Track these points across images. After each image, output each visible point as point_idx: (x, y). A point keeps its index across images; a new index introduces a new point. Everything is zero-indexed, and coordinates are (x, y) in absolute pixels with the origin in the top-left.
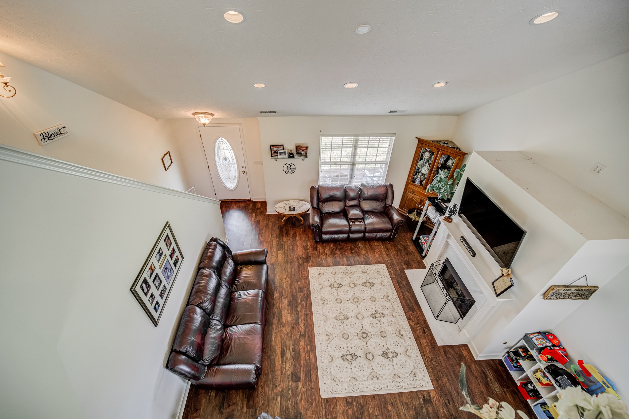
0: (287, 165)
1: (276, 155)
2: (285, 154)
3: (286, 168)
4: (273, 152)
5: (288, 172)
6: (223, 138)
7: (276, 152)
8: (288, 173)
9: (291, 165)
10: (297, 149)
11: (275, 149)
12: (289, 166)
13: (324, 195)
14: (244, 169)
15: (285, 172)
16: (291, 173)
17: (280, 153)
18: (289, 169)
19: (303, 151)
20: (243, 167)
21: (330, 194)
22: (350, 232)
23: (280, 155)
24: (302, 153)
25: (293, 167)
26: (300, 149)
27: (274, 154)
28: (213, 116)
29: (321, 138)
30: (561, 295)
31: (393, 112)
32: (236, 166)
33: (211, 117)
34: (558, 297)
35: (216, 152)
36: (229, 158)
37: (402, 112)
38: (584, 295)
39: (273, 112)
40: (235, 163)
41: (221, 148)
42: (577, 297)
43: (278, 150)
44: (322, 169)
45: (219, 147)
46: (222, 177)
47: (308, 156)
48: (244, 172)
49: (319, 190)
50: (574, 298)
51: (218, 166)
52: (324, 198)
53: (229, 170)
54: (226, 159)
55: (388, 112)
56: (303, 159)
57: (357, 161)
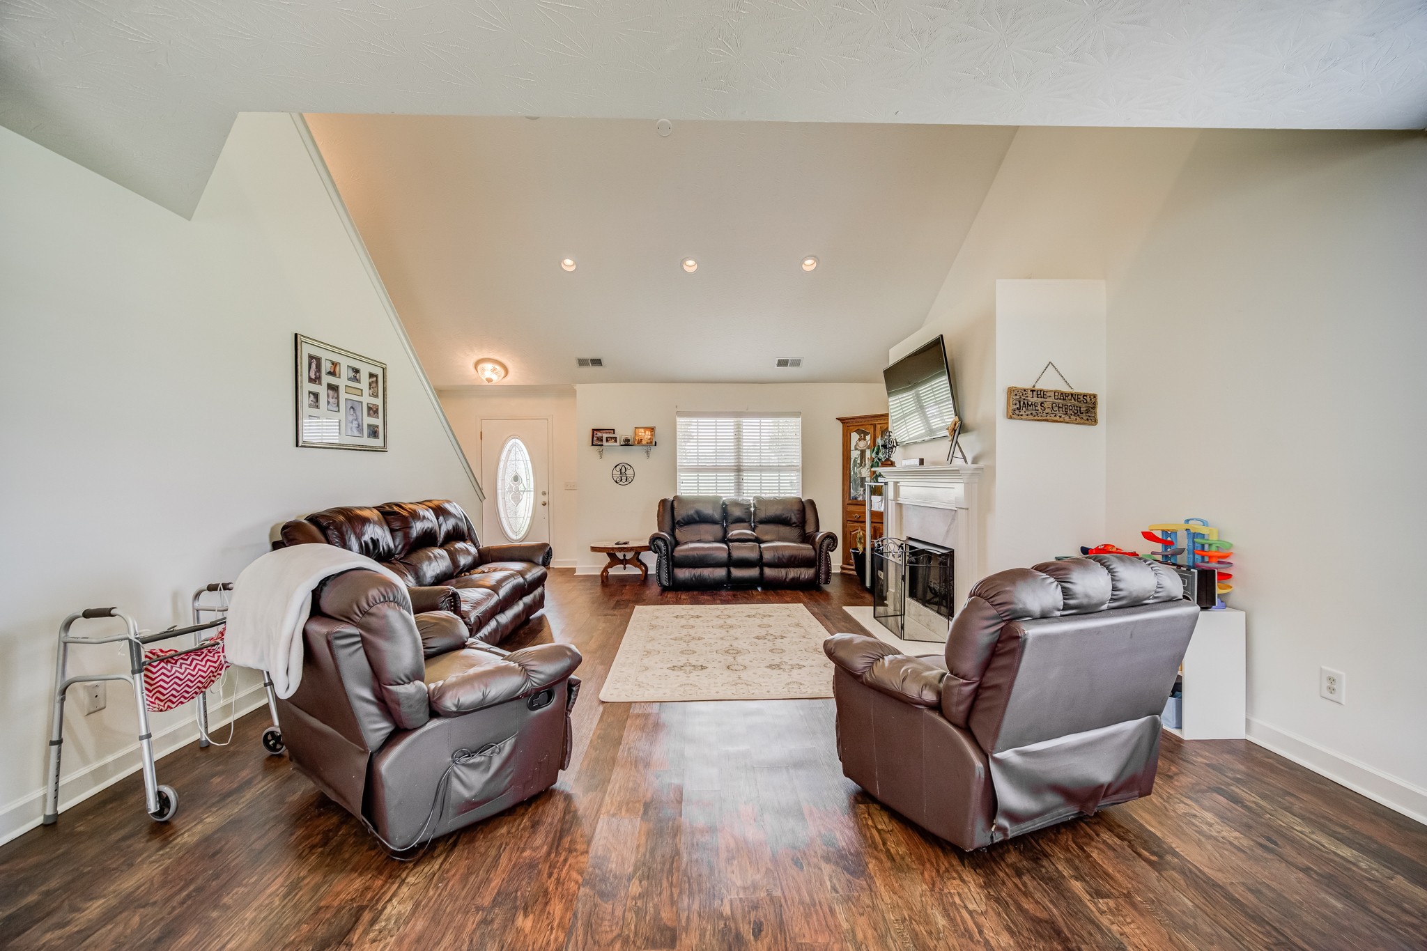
1: (600, 443)
2: (616, 441)
3: (617, 473)
4: (595, 439)
5: (621, 480)
6: (517, 441)
7: (601, 439)
8: (621, 483)
9: (627, 466)
10: (638, 433)
11: (599, 435)
12: (623, 470)
13: (680, 513)
14: (545, 499)
15: (616, 482)
16: (627, 483)
17: (607, 438)
18: (623, 475)
19: (647, 435)
20: (544, 494)
21: (689, 513)
22: (731, 563)
23: (607, 441)
24: (645, 438)
25: (629, 472)
27: (595, 442)
28: (507, 371)
29: (678, 419)
30: (1037, 408)
31: (783, 363)
32: (532, 493)
33: (503, 373)
34: (1034, 412)
35: (502, 464)
36: (523, 475)
37: (797, 363)
38: (1082, 413)
39: (597, 362)
40: (532, 486)
41: (512, 456)
42: (1072, 417)
43: (605, 436)
44: (682, 476)
45: (508, 456)
46: (502, 515)
47: (654, 443)
48: (544, 504)
49: (676, 504)
50: (1067, 418)
51: (499, 492)
52: (683, 519)
53: (517, 500)
54: (516, 479)
55: (776, 366)
56: (648, 453)
57: (746, 462)
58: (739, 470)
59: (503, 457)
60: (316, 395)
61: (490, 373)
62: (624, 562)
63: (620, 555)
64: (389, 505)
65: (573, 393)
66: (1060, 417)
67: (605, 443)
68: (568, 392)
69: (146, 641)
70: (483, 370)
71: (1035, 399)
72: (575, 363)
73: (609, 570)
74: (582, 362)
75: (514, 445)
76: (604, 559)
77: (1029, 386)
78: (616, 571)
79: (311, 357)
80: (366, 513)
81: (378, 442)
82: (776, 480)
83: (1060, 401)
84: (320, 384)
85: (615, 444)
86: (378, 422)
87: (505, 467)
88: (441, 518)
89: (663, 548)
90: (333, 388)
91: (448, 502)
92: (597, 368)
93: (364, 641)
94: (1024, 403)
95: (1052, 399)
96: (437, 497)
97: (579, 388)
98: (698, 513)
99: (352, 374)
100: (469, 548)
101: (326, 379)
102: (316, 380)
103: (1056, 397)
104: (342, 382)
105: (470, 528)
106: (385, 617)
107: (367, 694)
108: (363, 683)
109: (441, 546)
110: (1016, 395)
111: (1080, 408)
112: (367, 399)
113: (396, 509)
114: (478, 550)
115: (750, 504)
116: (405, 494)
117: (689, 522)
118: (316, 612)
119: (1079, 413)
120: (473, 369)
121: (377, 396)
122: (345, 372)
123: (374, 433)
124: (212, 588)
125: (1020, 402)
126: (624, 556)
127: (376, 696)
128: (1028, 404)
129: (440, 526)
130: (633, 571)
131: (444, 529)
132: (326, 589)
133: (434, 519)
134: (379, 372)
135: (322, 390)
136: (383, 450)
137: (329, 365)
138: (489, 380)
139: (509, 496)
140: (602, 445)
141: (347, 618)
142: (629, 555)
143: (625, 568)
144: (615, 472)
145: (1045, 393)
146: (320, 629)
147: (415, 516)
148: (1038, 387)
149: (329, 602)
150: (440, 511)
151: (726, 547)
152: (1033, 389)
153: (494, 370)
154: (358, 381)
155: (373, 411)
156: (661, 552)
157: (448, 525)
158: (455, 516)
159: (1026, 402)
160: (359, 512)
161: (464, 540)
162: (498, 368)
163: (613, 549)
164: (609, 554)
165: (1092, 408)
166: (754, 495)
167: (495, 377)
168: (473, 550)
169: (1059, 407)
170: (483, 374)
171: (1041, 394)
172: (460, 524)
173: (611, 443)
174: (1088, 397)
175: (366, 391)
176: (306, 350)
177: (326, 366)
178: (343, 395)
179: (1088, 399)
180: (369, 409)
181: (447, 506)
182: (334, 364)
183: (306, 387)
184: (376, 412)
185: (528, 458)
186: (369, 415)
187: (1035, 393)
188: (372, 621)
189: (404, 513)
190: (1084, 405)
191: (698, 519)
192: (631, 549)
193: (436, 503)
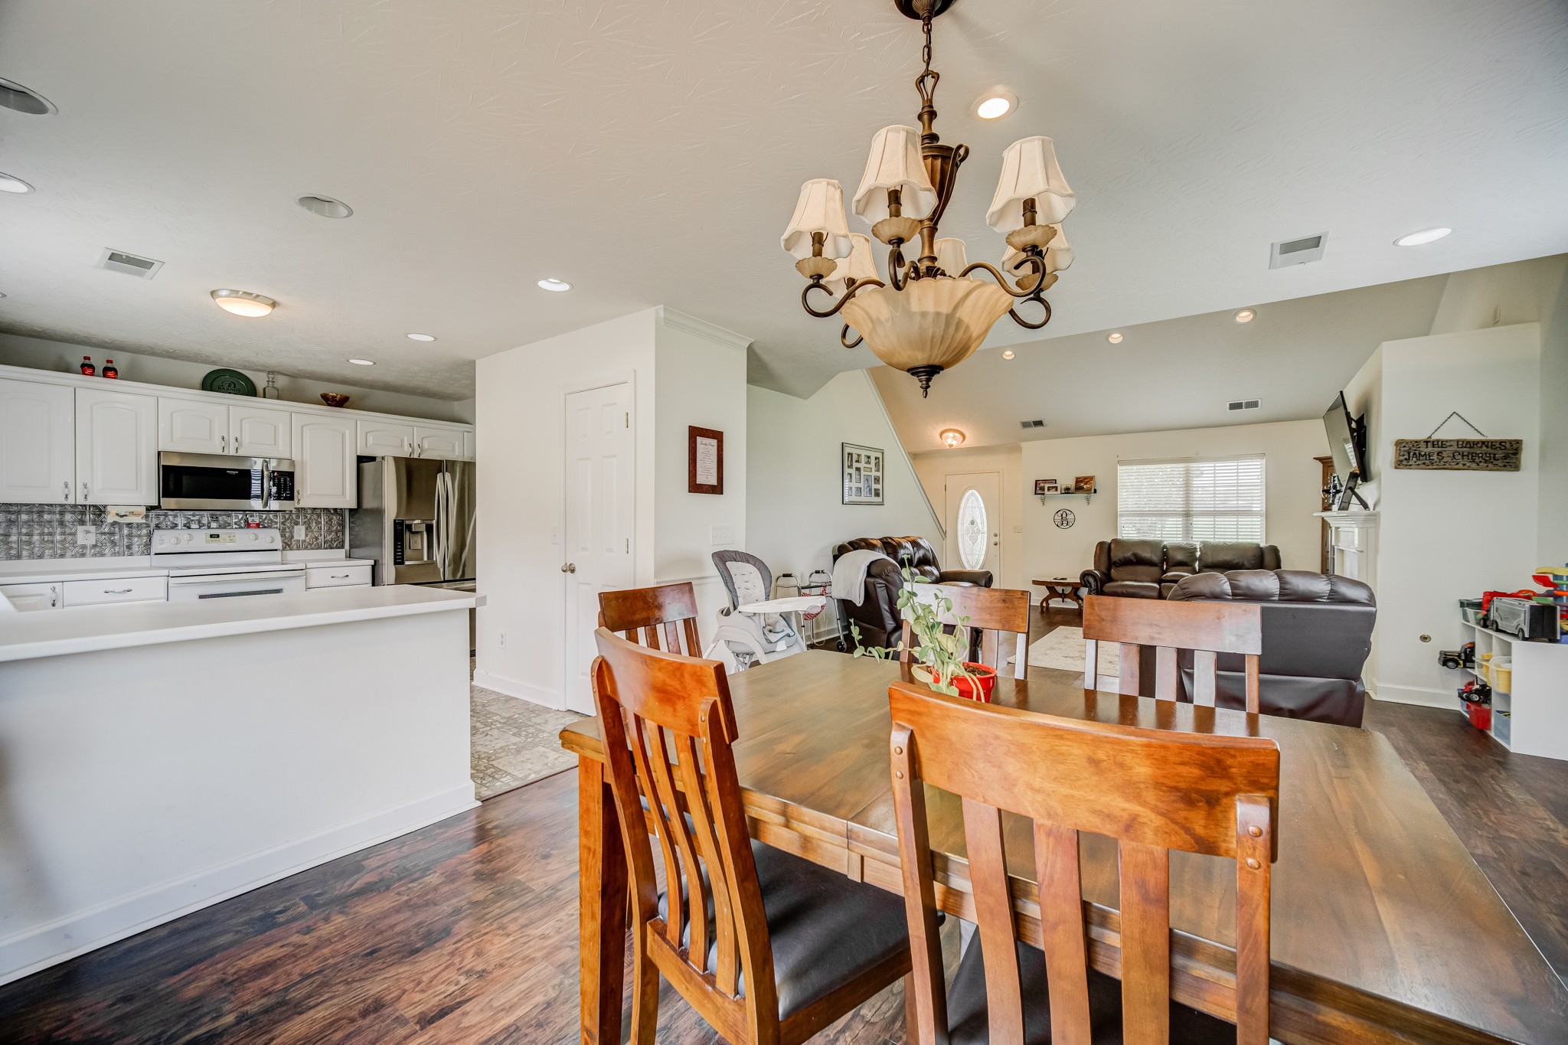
0: (1061, 512)
1: (1042, 492)
2: (1057, 490)
3: (1058, 517)
4: (1038, 488)
5: (1063, 524)
6: (974, 491)
7: (1042, 489)
8: (1062, 527)
9: (1068, 512)
10: (1077, 482)
11: (1042, 485)
12: (1064, 515)
13: (1117, 555)
14: (996, 539)
15: (1058, 526)
16: (1068, 526)
17: (1048, 487)
18: (1064, 520)
19: (1086, 484)
20: (996, 535)
21: (1126, 555)
23: (1049, 490)
24: (1085, 487)
25: (1070, 517)
26: (1082, 481)
27: (1039, 492)
28: (964, 437)
29: (1119, 468)
30: (1431, 458)
31: (1235, 406)
32: (986, 535)
33: (961, 438)
34: (1428, 462)
35: (961, 510)
36: (978, 521)
37: (1253, 404)
38: (1498, 460)
39: (1039, 423)
40: (986, 529)
41: (970, 505)
42: (1481, 464)
43: (1047, 486)
44: (1121, 521)
45: (967, 503)
46: (961, 552)
47: (1093, 491)
48: (996, 544)
49: (1113, 546)
50: (1474, 465)
51: (959, 533)
52: (1119, 560)
53: (974, 541)
54: (972, 523)
55: (1228, 410)
56: (1088, 500)
57: (1196, 507)
58: (1187, 515)
59: (962, 505)
60: (851, 475)
61: (951, 440)
62: (1063, 596)
63: (1059, 589)
64: (886, 538)
65: (1019, 449)
66: (1464, 465)
67: (1046, 492)
68: (1015, 449)
69: (803, 588)
70: (947, 438)
71: (1430, 449)
72: (1020, 426)
73: (1050, 602)
74: (1025, 425)
75: (972, 494)
76: (1044, 592)
77: (1424, 437)
78: (1055, 603)
79: (849, 454)
80: (874, 542)
81: (879, 499)
82: (1234, 525)
83: (1465, 449)
84: (852, 468)
85: (1056, 493)
86: (879, 486)
87: (964, 514)
88: (915, 548)
89: (1093, 584)
90: (858, 469)
91: (920, 538)
92: (1039, 428)
93: (886, 586)
94: (1415, 454)
95: (1455, 448)
96: (913, 535)
97: (1024, 445)
98: (1135, 555)
99: (866, 460)
100: (933, 570)
101: (855, 465)
102: (850, 467)
103: (1460, 446)
104: (862, 465)
105: (934, 557)
106: (893, 578)
107: (887, 608)
108: (886, 604)
109: (916, 567)
110: (1405, 447)
111: (1495, 454)
112: (874, 474)
113: (889, 540)
114: (940, 573)
115: (1196, 549)
116: (896, 533)
117: (1126, 563)
118: (869, 574)
119: (1492, 460)
120: (938, 437)
121: (879, 471)
122: (863, 459)
123: (877, 495)
124: (817, 572)
125: (1409, 453)
126: (1063, 590)
127: (890, 609)
128: (1420, 454)
129: (915, 554)
130: (1072, 605)
131: (917, 556)
132: (872, 566)
133: (911, 548)
134: (879, 455)
135: (853, 471)
136: (882, 504)
137: (856, 456)
138: (951, 446)
139: (967, 538)
140: (1044, 494)
141: (879, 576)
142: (1068, 590)
143: (1063, 601)
144: (1056, 517)
145: (1444, 443)
146: (871, 580)
147: (900, 545)
148: (1434, 437)
149: (874, 571)
150: (915, 544)
151: (1158, 586)
152: (1429, 440)
153: (954, 437)
154: (870, 463)
155: (877, 480)
156: (1091, 586)
157: (920, 554)
158: (924, 548)
159: (1417, 452)
160: (871, 541)
161: (930, 565)
162: (957, 435)
163: (1051, 583)
164: (1047, 587)
165: (1513, 454)
166: (1202, 540)
167: (954, 443)
168: (936, 572)
169: (1463, 456)
170: (946, 441)
171: (1441, 444)
172: (927, 553)
173: (1052, 492)
174: (1508, 443)
175: (874, 469)
176: (847, 450)
177: (855, 458)
178: (863, 473)
179: (1508, 445)
180: (875, 479)
181: (919, 541)
182: (859, 455)
183: (847, 471)
184: (878, 481)
185: (982, 506)
186: (875, 483)
187: (1429, 444)
188: (889, 579)
189: (894, 543)
190: (1500, 452)
191: (1135, 561)
192: (1068, 584)
193: (913, 538)
